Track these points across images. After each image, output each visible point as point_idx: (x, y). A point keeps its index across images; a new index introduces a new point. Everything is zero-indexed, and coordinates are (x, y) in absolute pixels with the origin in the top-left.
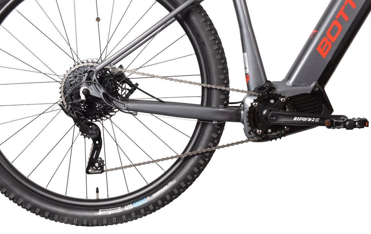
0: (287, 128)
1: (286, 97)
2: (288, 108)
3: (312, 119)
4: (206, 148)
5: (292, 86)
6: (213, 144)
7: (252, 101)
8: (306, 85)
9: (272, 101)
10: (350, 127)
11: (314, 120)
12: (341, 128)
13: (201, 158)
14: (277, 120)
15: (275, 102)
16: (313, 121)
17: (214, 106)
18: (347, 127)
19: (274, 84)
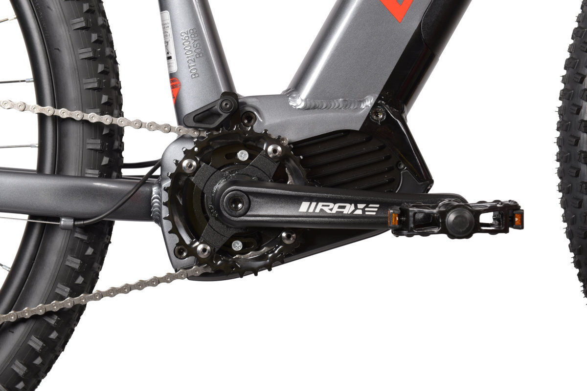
0: (288, 237)
1: (285, 143)
2: (292, 174)
3: (356, 208)
4: (48, 302)
5: (306, 108)
6: (68, 289)
7: (180, 156)
8: (346, 105)
9: (243, 155)
10: (461, 230)
11: (363, 210)
12: (433, 233)
13: (34, 332)
14: (249, 213)
15: (251, 157)
16: (359, 212)
17: (73, 174)
18: (450, 231)
19: (250, 102)
